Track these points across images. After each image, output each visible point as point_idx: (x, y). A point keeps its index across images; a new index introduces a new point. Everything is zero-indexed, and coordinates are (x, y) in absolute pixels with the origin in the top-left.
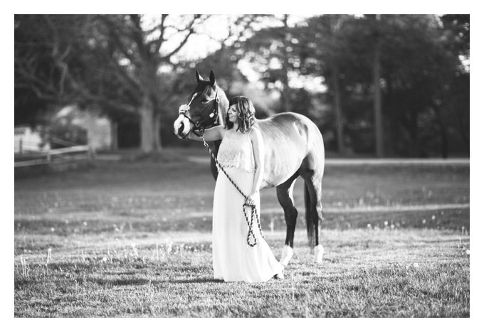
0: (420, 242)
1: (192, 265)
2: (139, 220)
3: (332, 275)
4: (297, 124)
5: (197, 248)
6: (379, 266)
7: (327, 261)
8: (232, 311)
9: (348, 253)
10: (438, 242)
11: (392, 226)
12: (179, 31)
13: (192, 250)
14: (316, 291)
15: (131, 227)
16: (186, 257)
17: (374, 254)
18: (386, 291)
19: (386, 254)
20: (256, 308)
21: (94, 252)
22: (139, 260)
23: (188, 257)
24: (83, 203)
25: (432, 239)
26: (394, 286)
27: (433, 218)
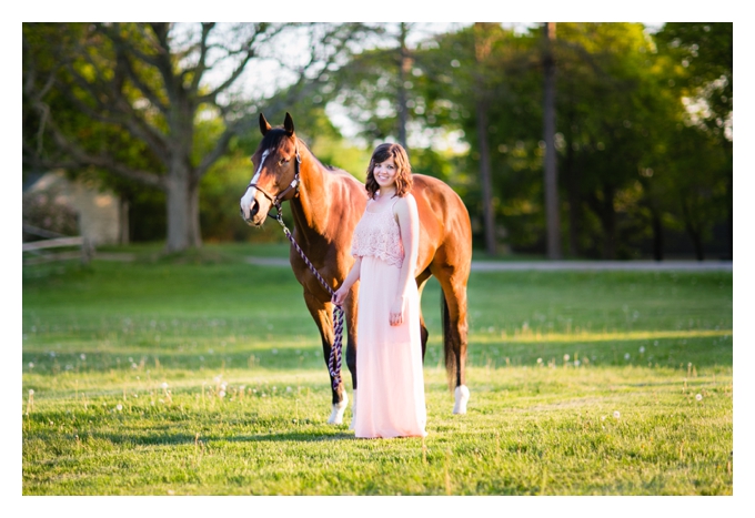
0: (621, 385)
1: (260, 416)
2: (168, 352)
3: (483, 431)
4: (427, 193)
5: (266, 392)
6: (558, 419)
7: (474, 412)
8: (329, 480)
9: (507, 401)
10: (650, 385)
11: (577, 363)
12: (231, 53)
13: (259, 394)
14: (460, 452)
15: (157, 362)
16: (249, 405)
17: (550, 402)
18: (570, 452)
19: (568, 403)
20: (367, 476)
21: (101, 398)
22: (175, 408)
23: (253, 406)
24: (77, 327)
25: (640, 381)
26: (583, 444)
27: (642, 350)
